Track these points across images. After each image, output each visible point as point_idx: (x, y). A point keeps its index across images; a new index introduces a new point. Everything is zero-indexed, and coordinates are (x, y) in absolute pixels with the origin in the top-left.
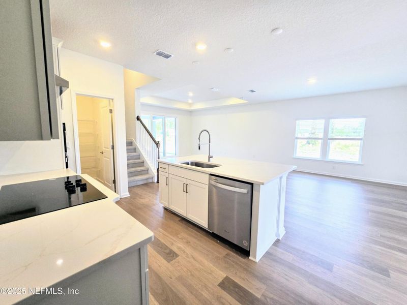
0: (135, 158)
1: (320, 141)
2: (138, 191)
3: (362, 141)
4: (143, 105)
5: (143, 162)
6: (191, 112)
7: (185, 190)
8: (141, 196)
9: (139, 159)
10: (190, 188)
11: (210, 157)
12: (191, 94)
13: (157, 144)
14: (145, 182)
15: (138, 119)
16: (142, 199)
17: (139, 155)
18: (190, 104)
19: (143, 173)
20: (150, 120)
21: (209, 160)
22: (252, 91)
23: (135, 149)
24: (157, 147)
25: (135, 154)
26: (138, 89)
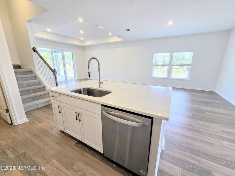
0: (35, 84)
1: (167, 67)
2: (38, 114)
3: (190, 66)
4: (37, 38)
5: (44, 87)
6: (83, 48)
7: (78, 118)
8: (40, 119)
9: (40, 85)
10: (82, 117)
11: (100, 83)
12: (81, 32)
13: (54, 71)
14: (47, 104)
15: (34, 50)
16: (41, 122)
17: (40, 82)
18: (82, 41)
19: (44, 96)
20: (51, 53)
21: (100, 86)
22: (128, 30)
23: (36, 76)
24: (54, 74)
25: (35, 81)
26: (29, 21)
